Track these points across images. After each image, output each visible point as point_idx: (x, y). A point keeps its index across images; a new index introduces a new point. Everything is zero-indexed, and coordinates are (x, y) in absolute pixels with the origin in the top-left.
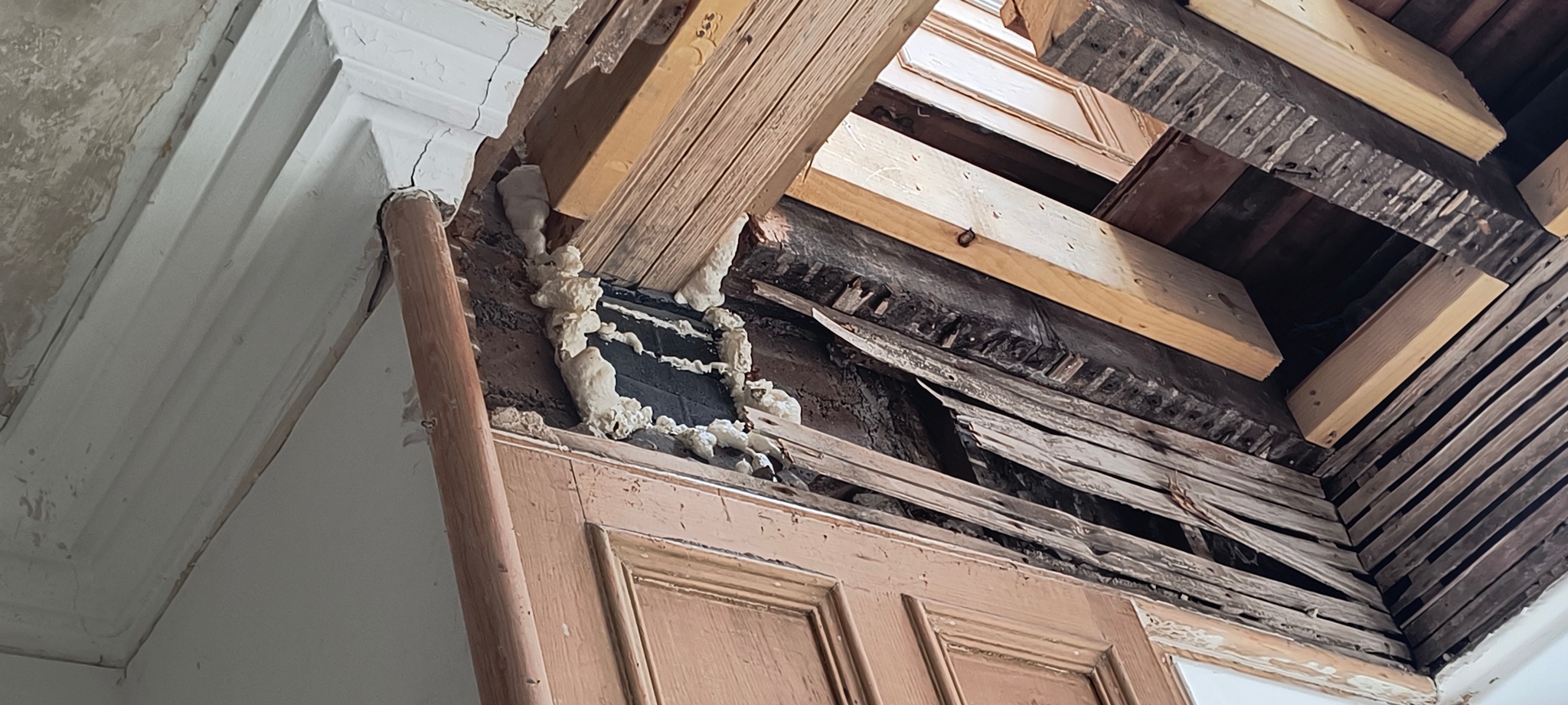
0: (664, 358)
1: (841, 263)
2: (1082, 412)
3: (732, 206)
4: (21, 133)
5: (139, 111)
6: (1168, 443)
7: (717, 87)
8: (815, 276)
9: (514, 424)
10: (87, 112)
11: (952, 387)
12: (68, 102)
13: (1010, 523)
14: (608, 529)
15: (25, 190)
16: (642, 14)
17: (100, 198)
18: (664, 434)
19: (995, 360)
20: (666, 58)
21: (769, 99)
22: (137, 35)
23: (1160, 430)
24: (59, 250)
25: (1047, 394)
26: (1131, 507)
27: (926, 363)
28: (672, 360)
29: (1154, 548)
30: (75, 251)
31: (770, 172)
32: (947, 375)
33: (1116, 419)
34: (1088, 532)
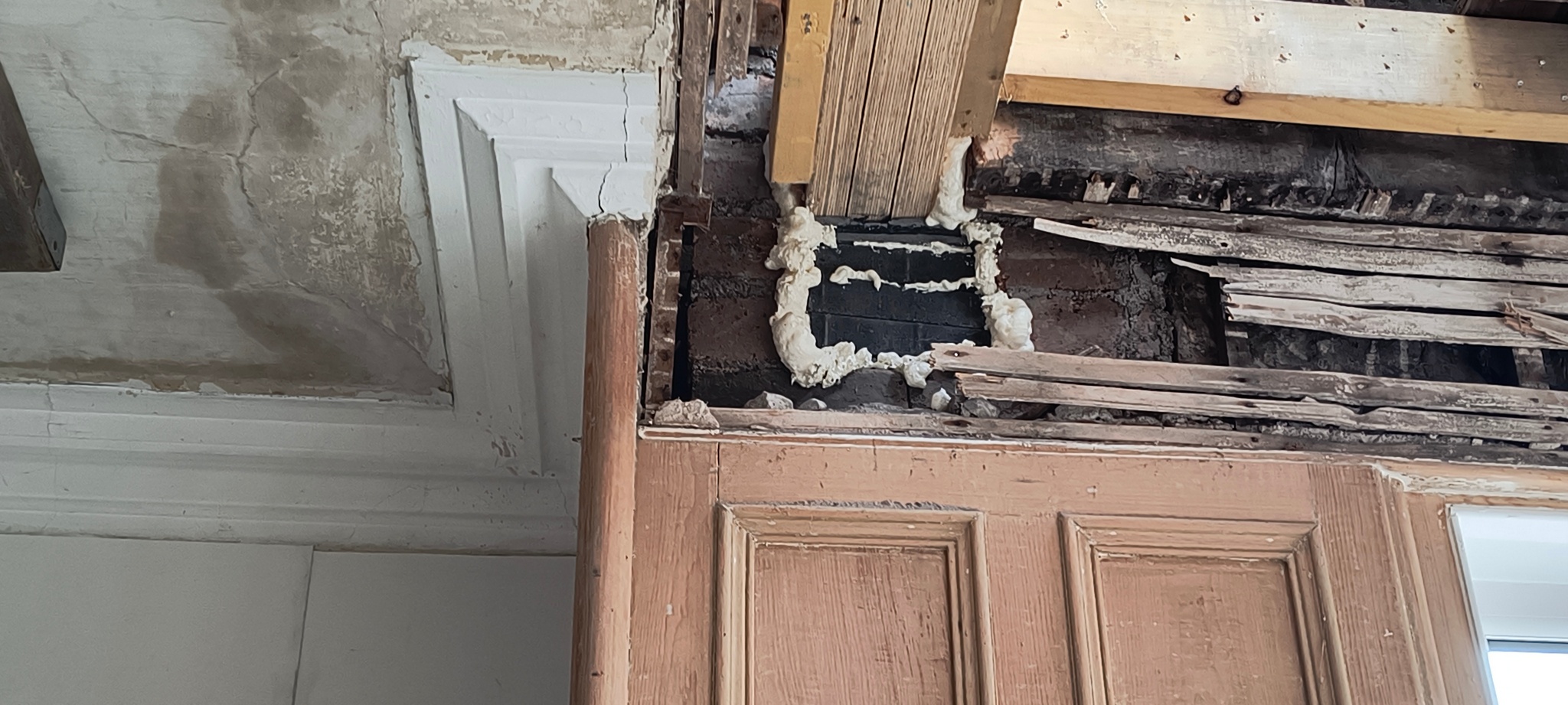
0: (908, 286)
1: (1077, 164)
2: (1407, 242)
3: (933, 143)
4: (328, 223)
5: (393, 193)
6: (1527, 252)
7: (855, 61)
8: (1051, 179)
9: (675, 417)
10: (359, 201)
11: (1223, 255)
12: (342, 198)
13: (1239, 404)
14: (732, 507)
15: (356, 257)
16: (742, 31)
17: (409, 251)
18: (883, 369)
19: (1291, 209)
20: (789, 55)
21: (910, 58)
22: (357, 148)
23: (1517, 240)
24: (406, 287)
25: (1362, 231)
26: (1443, 343)
27: (1192, 236)
28: (919, 286)
29: (1452, 389)
30: (418, 286)
31: (950, 112)
32: (1218, 243)
33: (1456, 239)
34: (1361, 387)
